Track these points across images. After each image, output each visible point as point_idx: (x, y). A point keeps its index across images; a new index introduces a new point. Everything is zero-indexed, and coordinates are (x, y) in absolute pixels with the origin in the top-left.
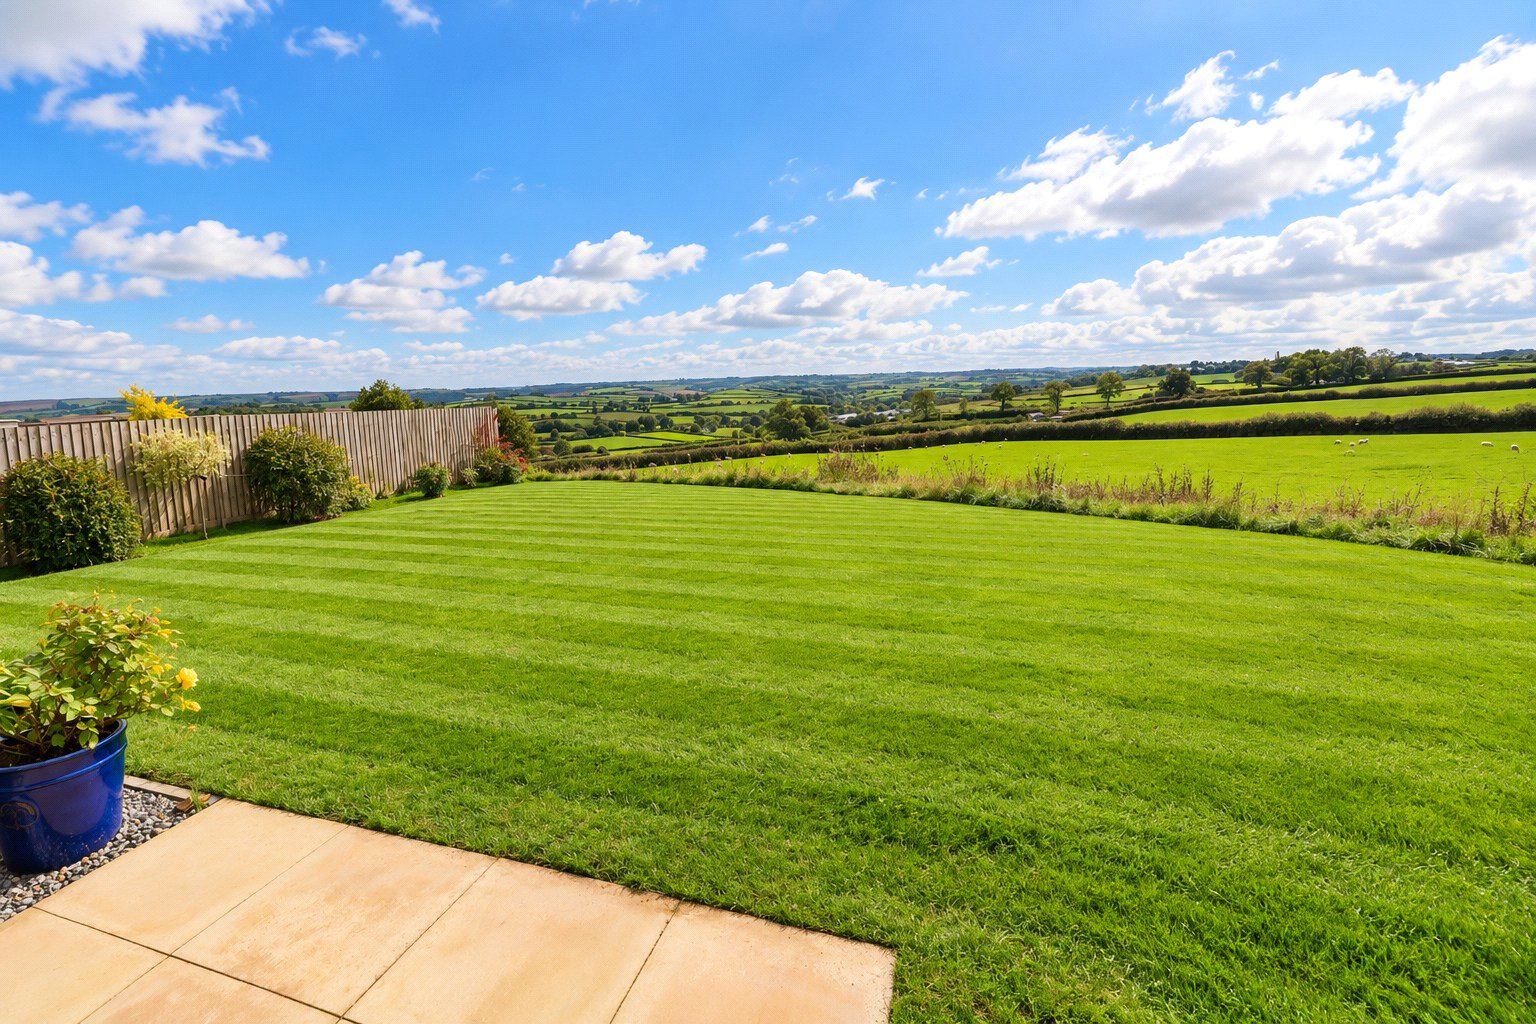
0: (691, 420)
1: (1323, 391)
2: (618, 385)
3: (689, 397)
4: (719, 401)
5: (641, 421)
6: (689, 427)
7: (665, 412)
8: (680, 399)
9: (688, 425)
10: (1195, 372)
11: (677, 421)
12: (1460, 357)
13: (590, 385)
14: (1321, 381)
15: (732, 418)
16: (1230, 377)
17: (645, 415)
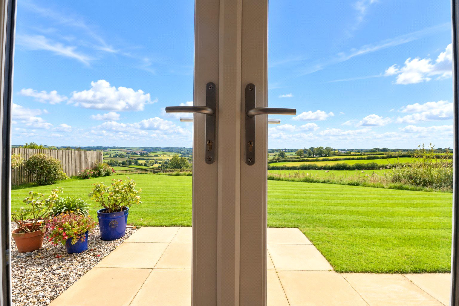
0: (144, 162)
1: (315, 159)
2: (119, 148)
3: (144, 154)
4: (154, 155)
5: (127, 161)
6: (144, 164)
7: (136, 158)
8: (141, 154)
9: (143, 163)
10: (285, 152)
11: (140, 162)
12: (344, 150)
13: (109, 147)
14: (314, 156)
15: (159, 161)
16: (294, 153)
17: (128, 159)
